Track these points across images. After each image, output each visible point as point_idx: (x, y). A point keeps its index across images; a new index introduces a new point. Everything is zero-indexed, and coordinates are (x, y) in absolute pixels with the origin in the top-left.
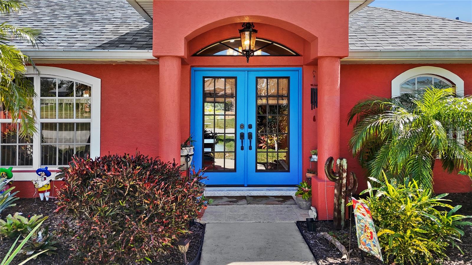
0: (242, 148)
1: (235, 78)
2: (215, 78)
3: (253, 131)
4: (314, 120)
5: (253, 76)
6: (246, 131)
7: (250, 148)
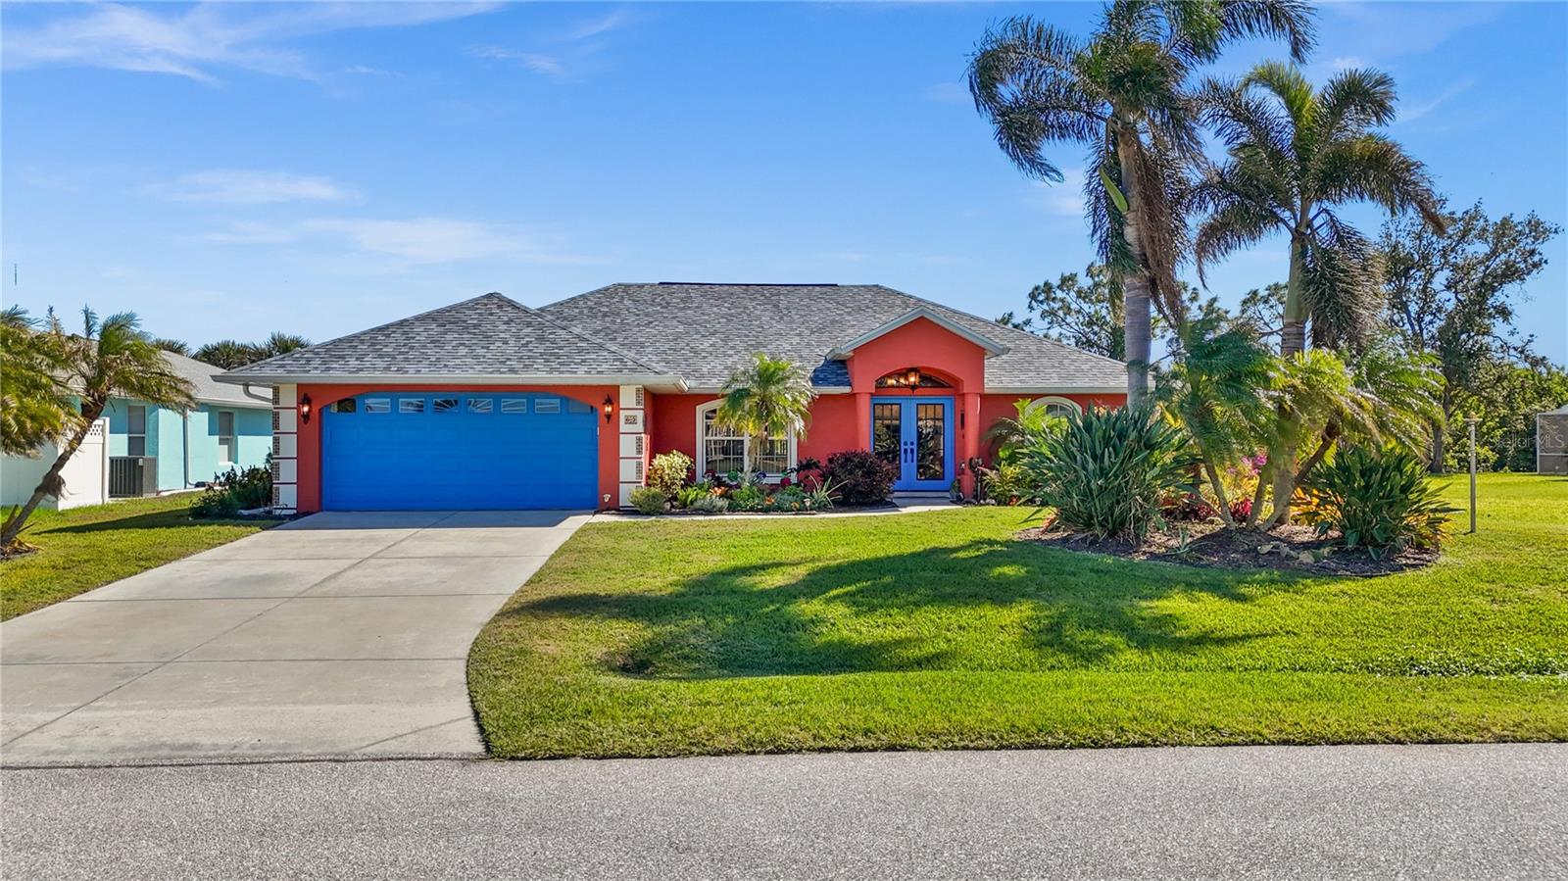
0: (906, 461)
1: (900, 404)
2: (883, 404)
3: (915, 447)
4: (963, 437)
5: (914, 403)
6: (909, 447)
7: (912, 461)
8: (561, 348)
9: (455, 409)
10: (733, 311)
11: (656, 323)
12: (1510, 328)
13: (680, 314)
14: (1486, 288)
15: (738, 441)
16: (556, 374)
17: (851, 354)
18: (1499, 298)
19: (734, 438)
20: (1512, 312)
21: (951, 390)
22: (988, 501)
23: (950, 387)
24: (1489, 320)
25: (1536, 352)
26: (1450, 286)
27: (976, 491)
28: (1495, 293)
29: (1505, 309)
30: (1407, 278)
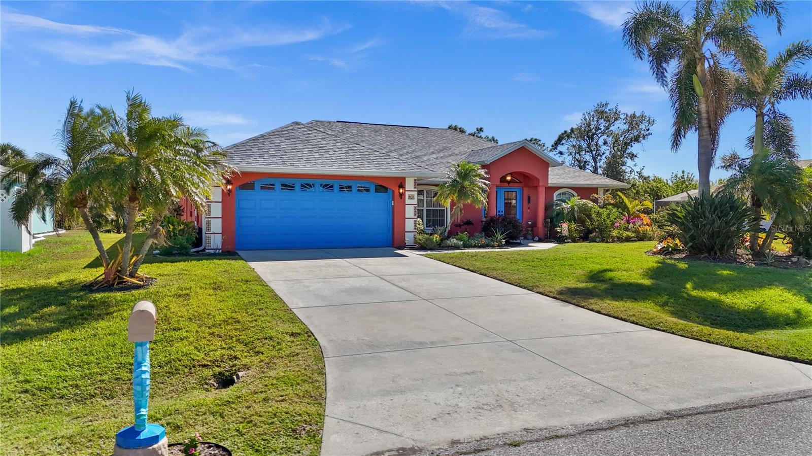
3: (503, 213)
6: (500, 213)
9: (312, 189)
12: (634, 163)
14: (627, 144)
15: (442, 210)
17: (489, 164)
18: (631, 150)
19: (434, 208)
20: (636, 156)
21: (522, 184)
22: (568, 240)
23: (520, 182)
24: (626, 159)
25: (645, 174)
26: (605, 143)
27: (547, 235)
28: (630, 147)
29: (633, 155)
30: (592, 139)
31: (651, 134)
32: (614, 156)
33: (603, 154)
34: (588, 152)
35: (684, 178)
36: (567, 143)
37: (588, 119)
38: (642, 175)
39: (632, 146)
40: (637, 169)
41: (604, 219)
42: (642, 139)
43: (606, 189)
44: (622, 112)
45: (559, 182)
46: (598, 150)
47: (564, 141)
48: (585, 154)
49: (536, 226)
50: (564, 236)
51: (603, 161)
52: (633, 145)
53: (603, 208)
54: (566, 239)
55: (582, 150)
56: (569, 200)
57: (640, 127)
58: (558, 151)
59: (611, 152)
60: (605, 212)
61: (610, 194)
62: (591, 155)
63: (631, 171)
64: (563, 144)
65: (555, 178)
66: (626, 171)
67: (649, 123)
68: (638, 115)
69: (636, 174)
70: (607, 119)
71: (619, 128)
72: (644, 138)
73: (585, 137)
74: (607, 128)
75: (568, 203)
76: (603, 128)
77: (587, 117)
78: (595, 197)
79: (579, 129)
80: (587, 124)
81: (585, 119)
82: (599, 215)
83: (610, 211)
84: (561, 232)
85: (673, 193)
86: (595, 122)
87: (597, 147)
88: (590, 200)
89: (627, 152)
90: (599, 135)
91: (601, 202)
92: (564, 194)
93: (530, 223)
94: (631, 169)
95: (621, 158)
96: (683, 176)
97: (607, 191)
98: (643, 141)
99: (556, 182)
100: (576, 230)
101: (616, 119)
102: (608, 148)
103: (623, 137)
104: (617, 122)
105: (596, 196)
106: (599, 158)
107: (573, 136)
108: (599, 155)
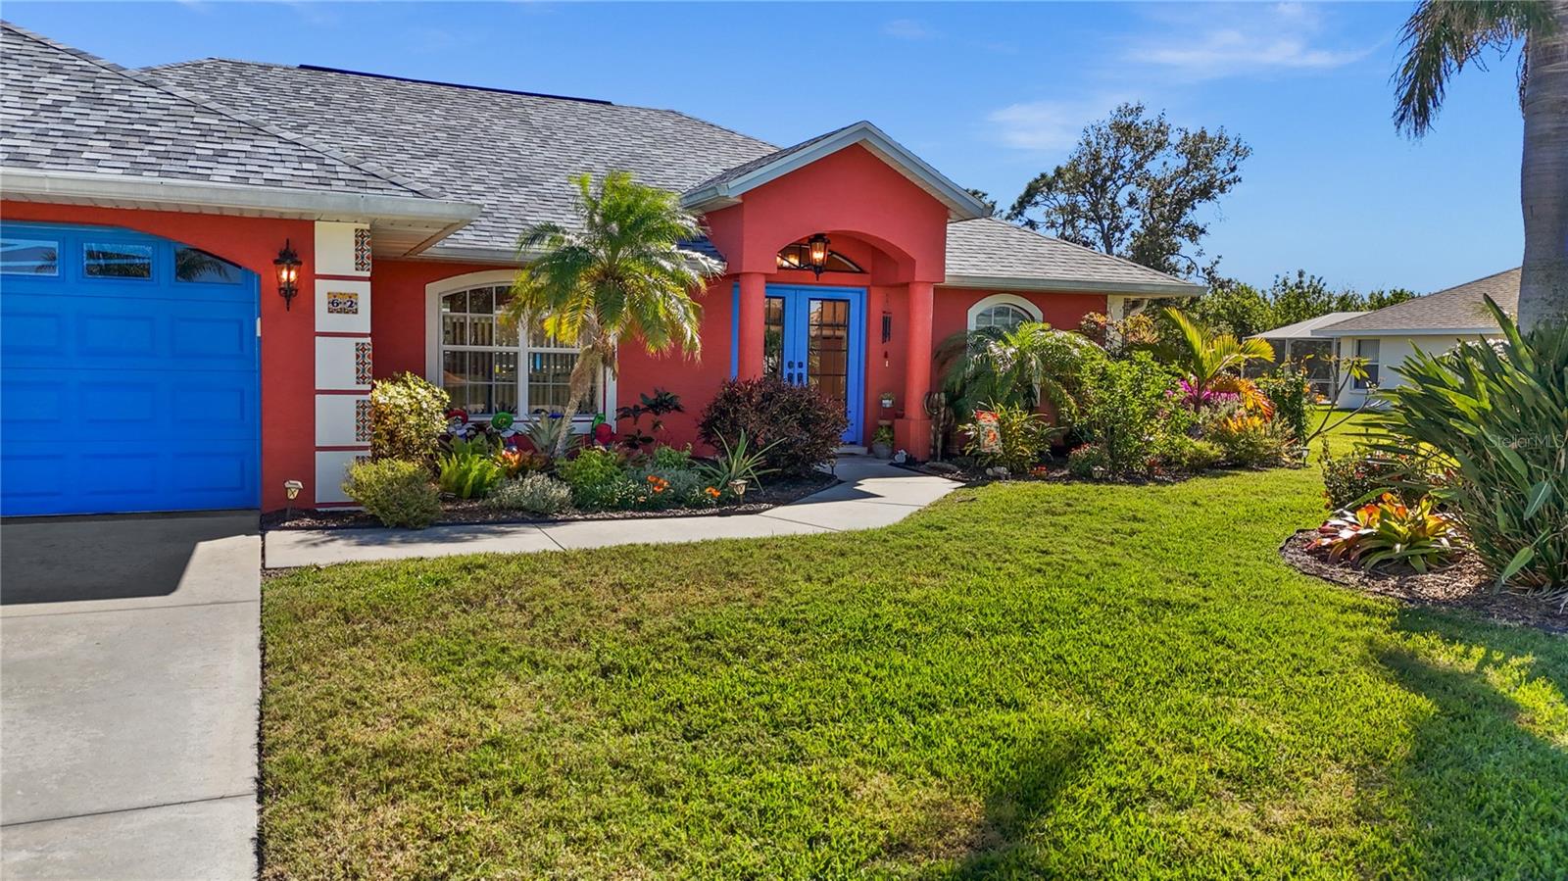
1: (783, 298)
3: (804, 371)
4: (886, 356)
6: (795, 371)
8: (153, 123)
10: (453, 123)
11: (316, 127)
12: (1197, 248)
13: (355, 117)
14: (1182, 204)
16: (148, 177)
17: (740, 201)
18: (1191, 216)
20: (1203, 231)
21: (866, 279)
22: (997, 469)
23: (862, 271)
24: (1179, 239)
25: (1222, 274)
26: (1132, 202)
27: (935, 448)
28: (1188, 210)
29: (1196, 228)
30: (1104, 191)
31: (1240, 180)
32: (1151, 231)
33: (1128, 226)
34: (1092, 220)
35: (1302, 288)
36: (1048, 203)
37: (1094, 143)
38: (1213, 278)
39: (1194, 208)
40: (1203, 262)
41: (1123, 397)
42: (1217, 191)
43: (1132, 298)
44: (1174, 127)
45: (983, 273)
46: (1115, 217)
47: (1038, 198)
48: (1086, 227)
49: (902, 416)
50: (987, 455)
51: (1126, 243)
52: (1196, 205)
53: (1121, 357)
54: (990, 465)
55: (1079, 217)
56: (1013, 331)
57: (1215, 164)
58: (1024, 219)
59: (1143, 222)
60: (1124, 373)
61: (1144, 314)
62: (1098, 227)
63: (1189, 267)
64: (1037, 203)
65: (973, 261)
66: (1179, 267)
67: (1237, 154)
68: (1210, 134)
69: (1201, 273)
70: (1139, 144)
71: (1165, 163)
72: (1222, 190)
73: (1088, 185)
74: (1139, 166)
75: (1006, 341)
76: (1128, 165)
77: (1093, 139)
78: (1096, 323)
79: (1074, 166)
80: (1091, 154)
81: (1088, 144)
82: (1105, 383)
83: (1143, 370)
84: (976, 439)
85: (1279, 320)
86: (1111, 151)
87: (1113, 211)
88: (1081, 330)
89: (1182, 221)
90: (1120, 183)
91: (1116, 338)
92: (1001, 312)
93: (887, 403)
94: (1189, 263)
95: (1168, 235)
96: (1301, 282)
97: (1136, 304)
98: (1220, 196)
99: (973, 272)
100: (1028, 431)
101: (1159, 146)
102: (1137, 213)
103: (1174, 187)
104: (1160, 154)
105: (1100, 319)
106: (1117, 235)
107: (1061, 185)
108: (1117, 228)
